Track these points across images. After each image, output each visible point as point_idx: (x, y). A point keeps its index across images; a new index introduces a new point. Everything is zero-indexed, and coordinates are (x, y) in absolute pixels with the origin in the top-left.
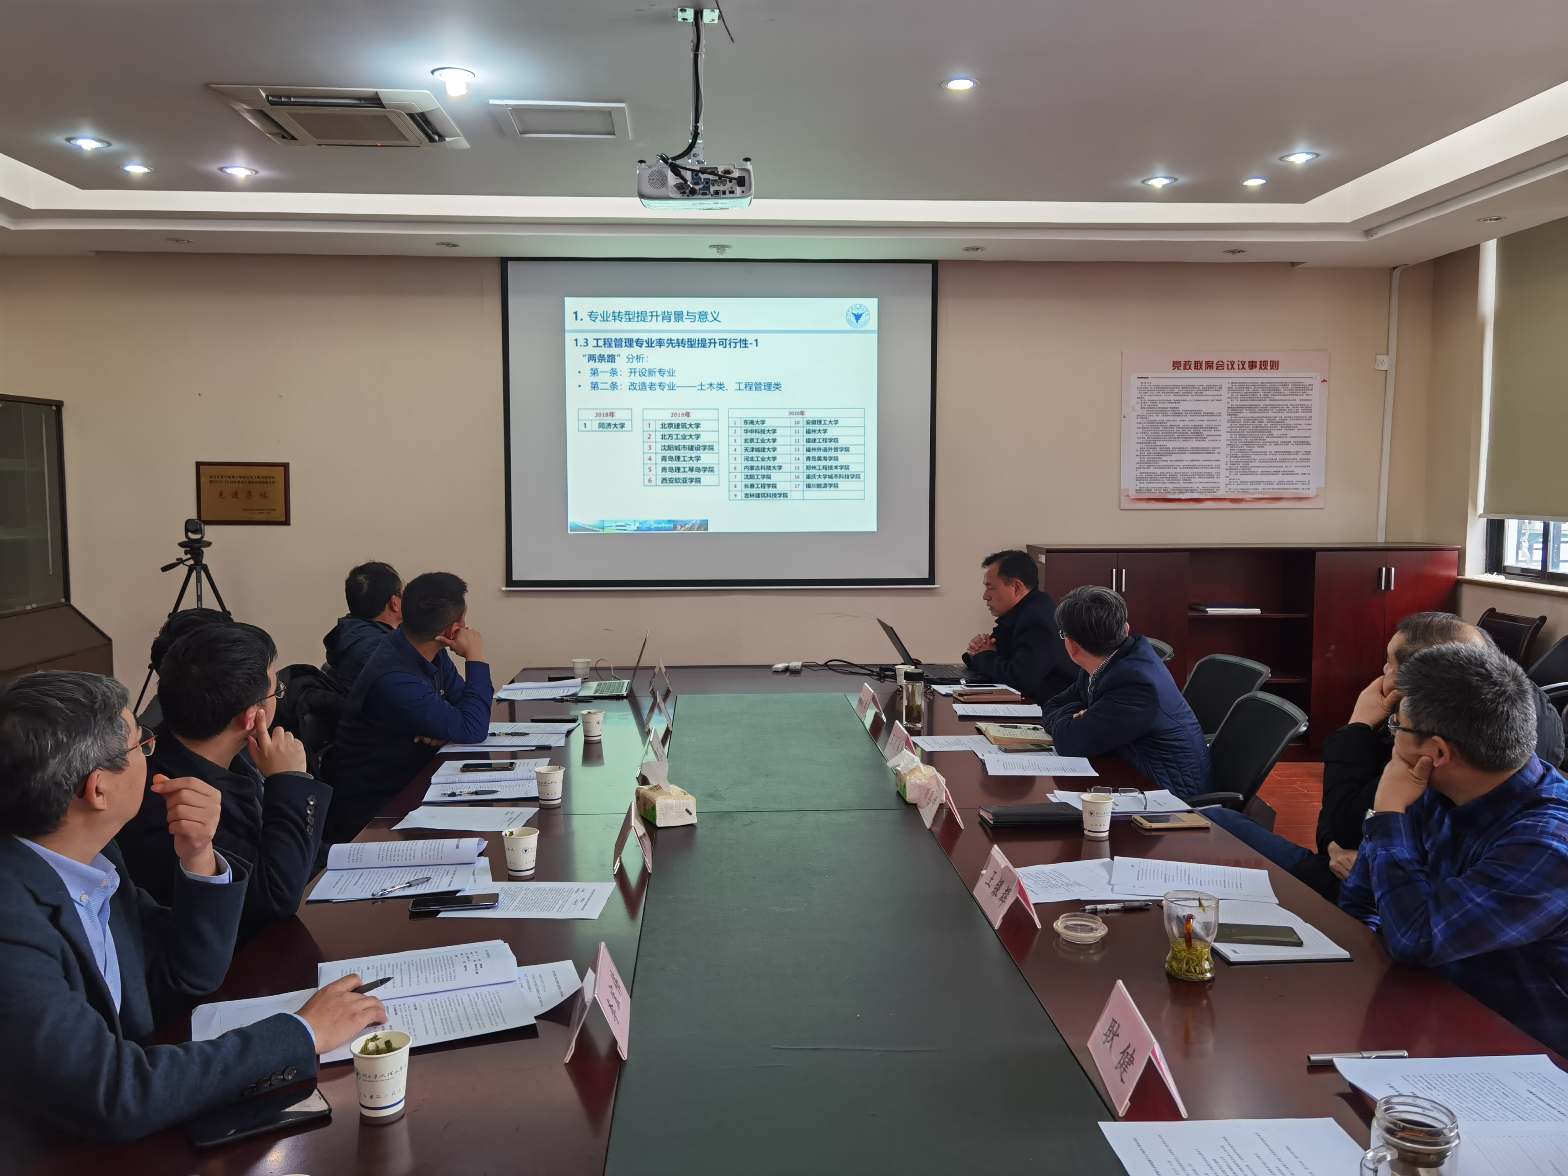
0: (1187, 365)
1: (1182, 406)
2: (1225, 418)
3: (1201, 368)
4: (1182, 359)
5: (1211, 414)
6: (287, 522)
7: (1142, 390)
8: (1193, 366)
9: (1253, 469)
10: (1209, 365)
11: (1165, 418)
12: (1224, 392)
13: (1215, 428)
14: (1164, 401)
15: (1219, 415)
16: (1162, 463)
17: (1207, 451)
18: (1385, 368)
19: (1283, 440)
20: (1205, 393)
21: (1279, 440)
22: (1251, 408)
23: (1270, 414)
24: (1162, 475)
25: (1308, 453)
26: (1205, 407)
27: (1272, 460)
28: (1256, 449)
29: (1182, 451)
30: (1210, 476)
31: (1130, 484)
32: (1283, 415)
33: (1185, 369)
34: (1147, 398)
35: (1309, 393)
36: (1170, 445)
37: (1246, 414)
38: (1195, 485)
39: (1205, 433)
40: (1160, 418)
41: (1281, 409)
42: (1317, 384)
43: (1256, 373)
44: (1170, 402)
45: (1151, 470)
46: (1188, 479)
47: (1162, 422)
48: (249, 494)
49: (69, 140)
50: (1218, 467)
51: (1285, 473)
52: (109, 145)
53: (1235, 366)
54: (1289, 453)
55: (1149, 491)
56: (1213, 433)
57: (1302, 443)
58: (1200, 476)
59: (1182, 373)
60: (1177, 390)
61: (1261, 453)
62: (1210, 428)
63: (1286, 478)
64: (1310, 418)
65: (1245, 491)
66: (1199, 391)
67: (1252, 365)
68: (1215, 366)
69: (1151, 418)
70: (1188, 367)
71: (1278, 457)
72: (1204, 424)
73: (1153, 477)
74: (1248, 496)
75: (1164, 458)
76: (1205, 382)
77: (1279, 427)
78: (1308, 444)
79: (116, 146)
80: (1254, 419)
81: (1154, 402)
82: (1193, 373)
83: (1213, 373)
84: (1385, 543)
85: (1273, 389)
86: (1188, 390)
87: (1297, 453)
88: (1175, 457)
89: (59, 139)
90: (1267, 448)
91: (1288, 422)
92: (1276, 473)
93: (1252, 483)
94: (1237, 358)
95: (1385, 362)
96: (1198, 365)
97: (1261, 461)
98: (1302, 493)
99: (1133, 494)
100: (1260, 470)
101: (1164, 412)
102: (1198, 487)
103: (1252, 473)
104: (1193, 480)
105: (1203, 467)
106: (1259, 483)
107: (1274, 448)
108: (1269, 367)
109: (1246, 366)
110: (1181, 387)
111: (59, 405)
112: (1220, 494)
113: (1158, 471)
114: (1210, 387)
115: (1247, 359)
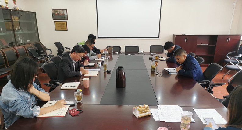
6: (67, 30)
18: (234, 5)
48: (62, 26)
111: (35, 13)
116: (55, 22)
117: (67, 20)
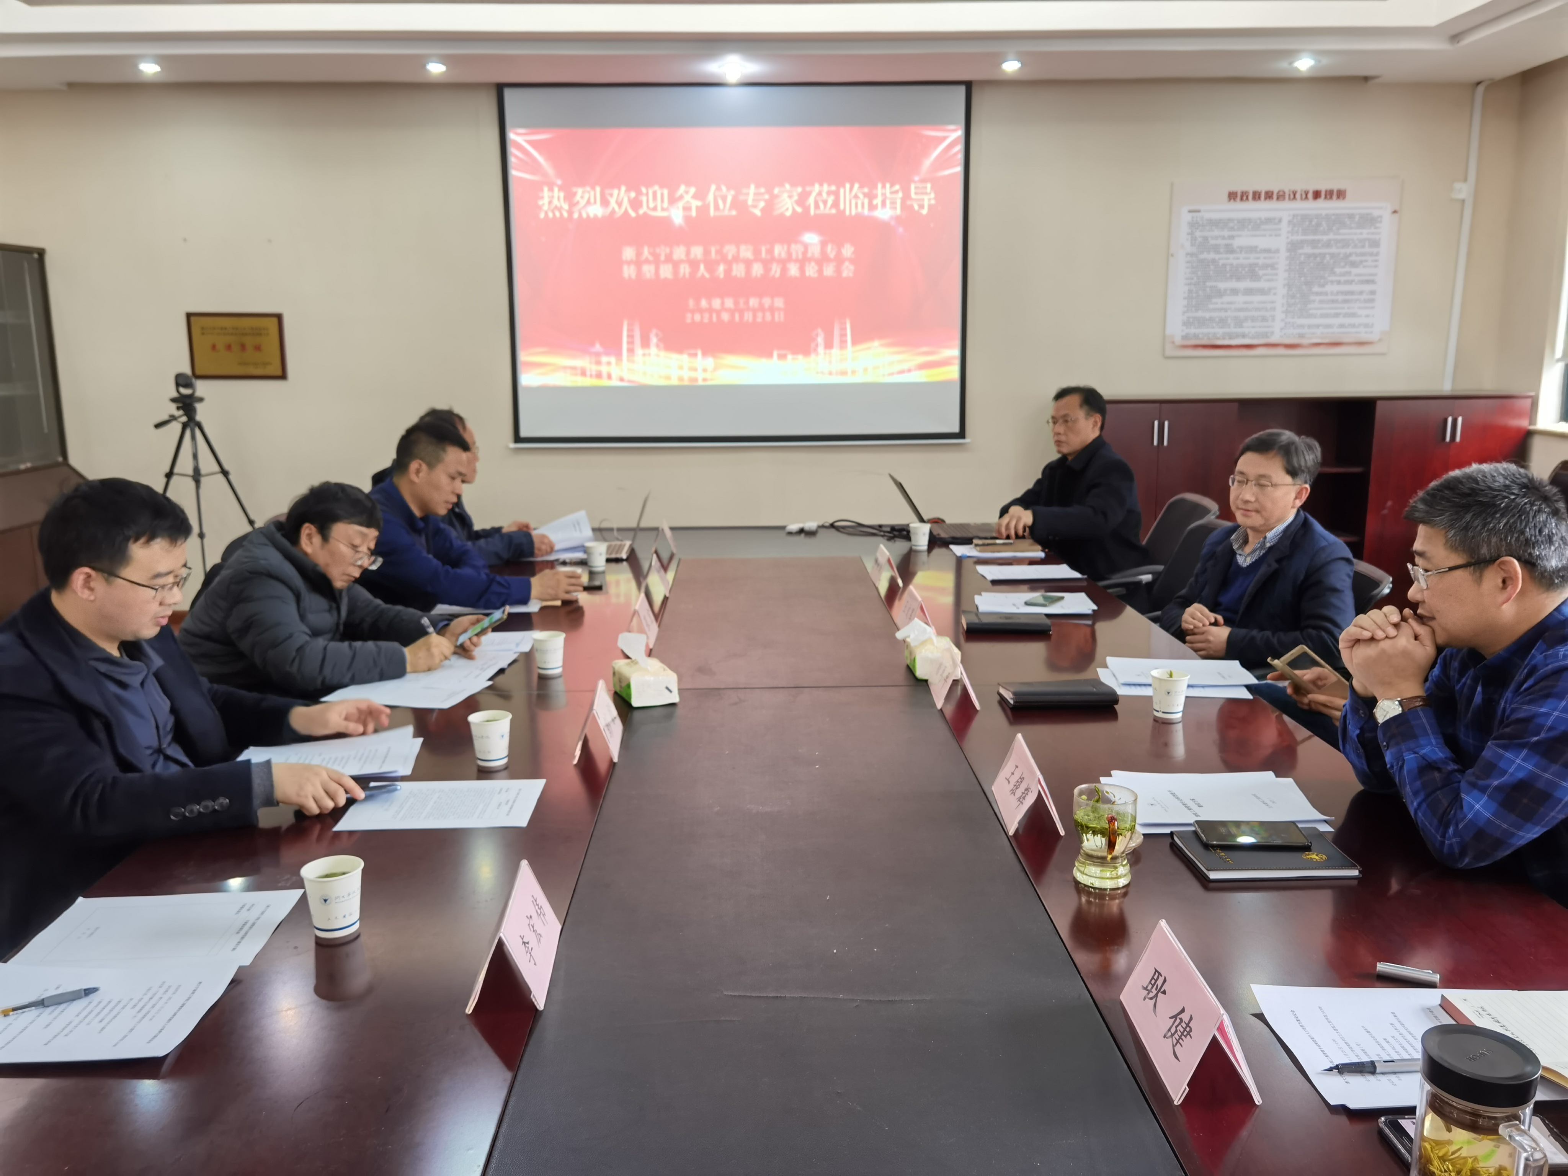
0: (1244, 196)
1: (1237, 243)
2: (1284, 254)
3: (1259, 198)
4: (1239, 188)
5: (1268, 251)
6: (283, 376)
7: (1193, 225)
8: (1250, 197)
9: (1311, 312)
10: (1269, 195)
11: (1217, 257)
12: (1284, 224)
13: (1272, 266)
14: (1216, 238)
15: (1277, 251)
16: (1211, 306)
17: (1262, 292)
18: (1462, 196)
19: (1346, 278)
20: (1263, 227)
21: (1342, 279)
22: (1314, 243)
23: (1334, 250)
24: (1211, 319)
25: (1373, 293)
26: (1262, 242)
27: (1333, 301)
28: (1316, 289)
29: (1235, 292)
30: (1264, 319)
31: (1176, 329)
32: (1348, 250)
33: (1242, 199)
34: (1198, 234)
35: (1378, 225)
36: (1222, 285)
37: (1308, 250)
38: (1246, 330)
39: (1261, 273)
40: (1212, 256)
41: (1346, 243)
42: (1387, 216)
43: (1321, 203)
44: (1223, 238)
45: (1200, 314)
46: (1239, 323)
47: (1214, 261)
48: (243, 347)
50: (1274, 309)
51: (1347, 315)
53: (1298, 196)
54: (1352, 293)
55: (1196, 336)
56: (1269, 271)
57: (1368, 282)
58: (1253, 319)
59: (1238, 205)
60: (1231, 225)
61: (1321, 294)
62: (1266, 266)
63: (1347, 321)
64: (1377, 254)
65: (1301, 336)
66: (1256, 225)
67: (1317, 195)
68: (1275, 196)
69: (1202, 256)
70: (1245, 198)
71: (1340, 298)
72: (1261, 262)
73: (1202, 322)
74: (1305, 341)
75: (1214, 300)
76: (1264, 215)
77: (1342, 264)
78: (1372, 282)
80: (1315, 256)
81: (1206, 239)
82: (1251, 205)
83: (1273, 204)
84: (1452, 390)
85: (1337, 221)
86: (1243, 224)
87: (1361, 293)
88: (1226, 299)
90: (1329, 288)
91: (1353, 258)
92: (1337, 315)
93: (1310, 326)
94: (1300, 187)
95: (1463, 191)
96: (1256, 196)
97: (1321, 302)
98: (1364, 337)
99: (1178, 341)
100: (1319, 312)
101: (1216, 249)
102: (1250, 333)
103: (1310, 316)
104: (1245, 324)
105: (1257, 309)
106: (1318, 326)
107: (1335, 288)
108: (1335, 197)
109: (1310, 195)
110: (1236, 222)
111: (41, 253)
112: (1274, 339)
113: (1207, 315)
114: (1269, 221)
115: (1312, 188)
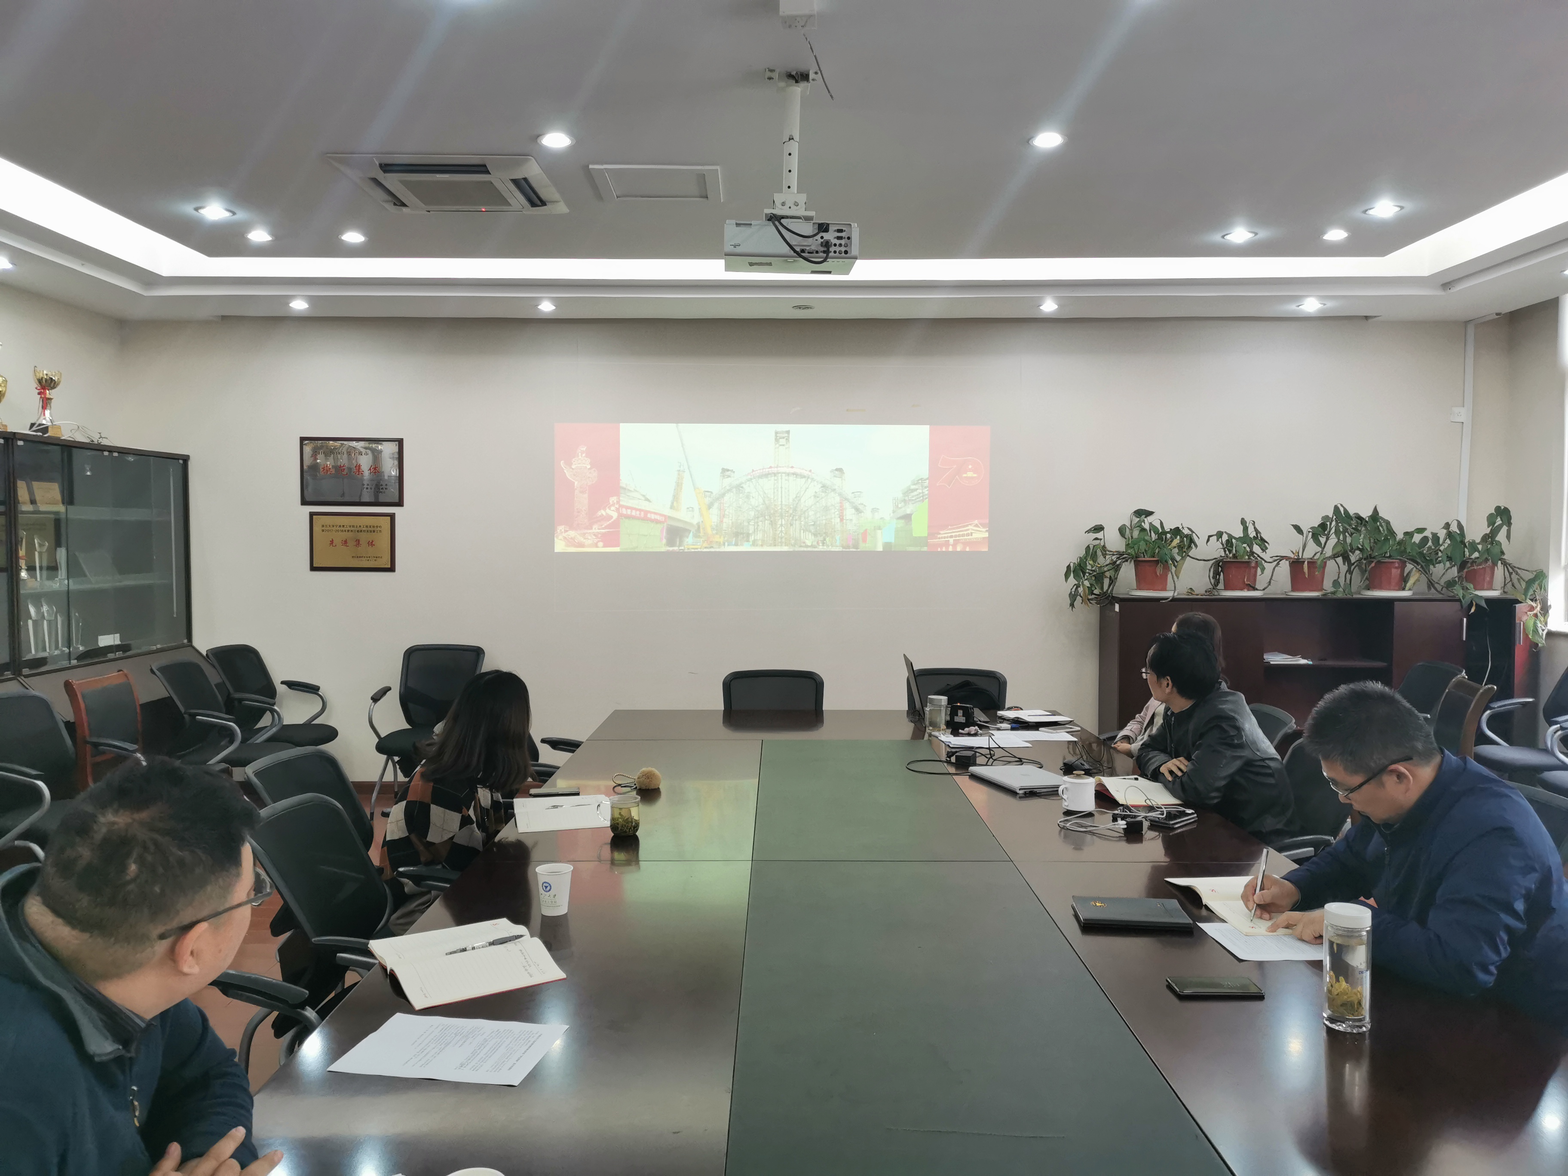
6: (392, 569)
18: (1461, 419)
48: (358, 542)
49: (197, 209)
52: (234, 213)
79: (241, 215)
89: (187, 209)
95: (1462, 414)
111: (186, 459)
116: (312, 515)
117: (400, 503)
